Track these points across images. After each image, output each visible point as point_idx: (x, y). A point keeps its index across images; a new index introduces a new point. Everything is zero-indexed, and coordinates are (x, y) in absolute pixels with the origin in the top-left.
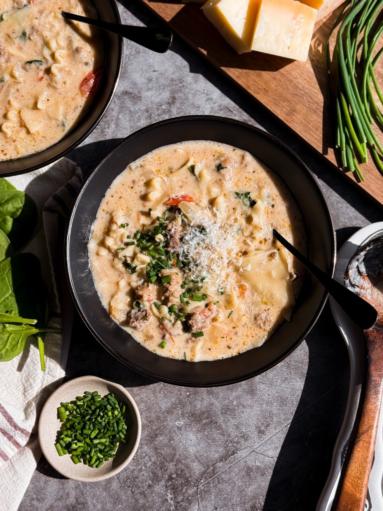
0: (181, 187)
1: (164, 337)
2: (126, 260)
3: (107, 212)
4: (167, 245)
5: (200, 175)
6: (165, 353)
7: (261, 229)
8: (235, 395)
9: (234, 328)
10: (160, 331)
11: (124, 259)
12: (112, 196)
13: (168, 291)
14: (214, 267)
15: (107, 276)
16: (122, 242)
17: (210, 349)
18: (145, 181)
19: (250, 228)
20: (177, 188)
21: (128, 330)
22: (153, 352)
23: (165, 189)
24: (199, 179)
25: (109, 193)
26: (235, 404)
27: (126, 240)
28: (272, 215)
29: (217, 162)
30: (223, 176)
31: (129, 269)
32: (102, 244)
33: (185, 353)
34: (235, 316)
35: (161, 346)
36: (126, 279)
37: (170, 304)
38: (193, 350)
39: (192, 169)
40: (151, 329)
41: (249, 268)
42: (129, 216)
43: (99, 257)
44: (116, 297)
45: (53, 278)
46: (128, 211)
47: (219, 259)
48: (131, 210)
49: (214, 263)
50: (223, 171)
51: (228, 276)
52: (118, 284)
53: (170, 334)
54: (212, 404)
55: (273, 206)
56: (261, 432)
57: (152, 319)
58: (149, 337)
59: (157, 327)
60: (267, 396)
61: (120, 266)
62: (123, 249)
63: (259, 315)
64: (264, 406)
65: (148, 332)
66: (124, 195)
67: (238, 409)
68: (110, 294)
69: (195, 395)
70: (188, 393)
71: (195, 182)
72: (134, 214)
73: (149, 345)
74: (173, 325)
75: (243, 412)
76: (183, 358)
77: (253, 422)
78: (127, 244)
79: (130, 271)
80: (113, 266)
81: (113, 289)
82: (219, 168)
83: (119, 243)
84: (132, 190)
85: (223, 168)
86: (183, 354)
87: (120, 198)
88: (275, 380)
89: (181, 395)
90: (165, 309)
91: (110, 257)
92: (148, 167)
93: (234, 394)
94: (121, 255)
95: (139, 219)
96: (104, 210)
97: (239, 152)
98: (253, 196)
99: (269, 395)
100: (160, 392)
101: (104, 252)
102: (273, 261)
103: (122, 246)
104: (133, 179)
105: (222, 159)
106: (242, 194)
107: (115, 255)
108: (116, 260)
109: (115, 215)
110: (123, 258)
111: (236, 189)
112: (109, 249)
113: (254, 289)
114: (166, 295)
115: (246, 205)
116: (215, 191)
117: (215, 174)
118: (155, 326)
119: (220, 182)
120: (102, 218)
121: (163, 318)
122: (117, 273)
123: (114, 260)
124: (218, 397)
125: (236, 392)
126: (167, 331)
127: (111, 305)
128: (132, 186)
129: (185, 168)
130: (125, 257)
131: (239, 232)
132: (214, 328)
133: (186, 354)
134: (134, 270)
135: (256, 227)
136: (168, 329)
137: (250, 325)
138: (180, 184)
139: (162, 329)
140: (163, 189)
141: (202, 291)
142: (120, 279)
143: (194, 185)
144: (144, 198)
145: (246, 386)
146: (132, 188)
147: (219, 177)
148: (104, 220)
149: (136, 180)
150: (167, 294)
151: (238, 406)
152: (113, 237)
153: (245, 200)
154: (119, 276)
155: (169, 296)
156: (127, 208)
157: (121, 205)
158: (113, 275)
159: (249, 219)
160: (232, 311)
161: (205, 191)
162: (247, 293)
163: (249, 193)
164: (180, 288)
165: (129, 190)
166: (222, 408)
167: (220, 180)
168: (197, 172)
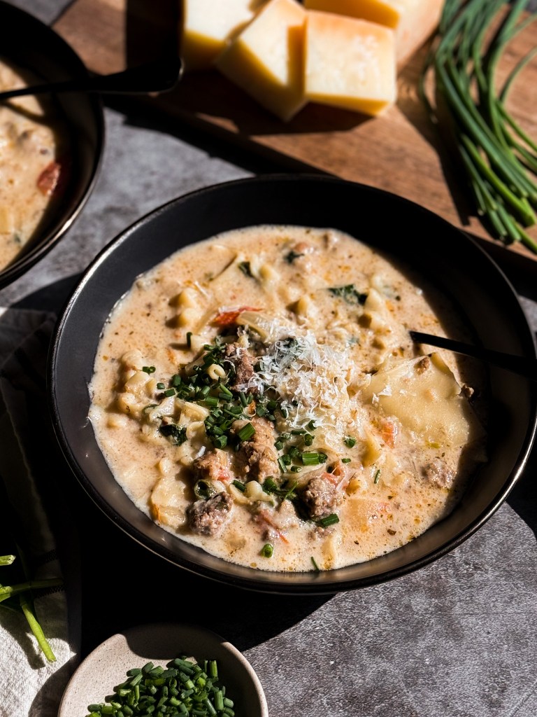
0: (234, 298)
1: (265, 536)
2: (164, 423)
3: (113, 359)
4: (233, 380)
5: (263, 274)
6: (276, 566)
7: (389, 331)
8: (423, 646)
9: (390, 498)
10: (257, 529)
11: (160, 422)
12: (117, 334)
13: (255, 453)
14: (326, 398)
15: (135, 460)
16: (150, 397)
17: (357, 543)
18: (168, 300)
19: (370, 334)
20: (228, 301)
21: (195, 540)
22: (251, 567)
23: (207, 306)
24: (261, 280)
25: (108, 330)
26: (428, 663)
27: (156, 391)
28: (401, 311)
29: (286, 252)
30: (302, 268)
31: (174, 435)
32: (115, 407)
33: (312, 559)
34: (386, 477)
35: (266, 553)
36: (171, 457)
37: (263, 477)
38: (325, 549)
39: (246, 268)
40: (238, 529)
41: (387, 391)
42: (154, 357)
43: (112, 431)
44: (160, 487)
45: (33, 488)
46: (150, 350)
47: (331, 383)
48: (155, 347)
49: (324, 392)
50: (299, 261)
51: (354, 413)
52: (157, 467)
53: (277, 528)
54: (385, 672)
55: (398, 298)
56: (494, 705)
57: (234, 513)
58: (237, 545)
59: (249, 523)
60: (485, 635)
61: (155, 436)
62: (154, 406)
63: (428, 467)
64: (486, 654)
65: (233, 536)
66: (137, 328)
67: (437, 670)
68: (146, 487)
69: (347, 663)
70: (332, 663)
71: (255, 287)
72: (161, 353)
73: (240, 558)
74: (278, 509)
75: (447, 674)
76: (312, 568)
77: (473, 689)
78: (160, 398)
79: (176, 438)
80: (142, 441)
81: (150, 478)
82: (291, 258)
83: (146, 399)
84: (149, 318)
85: (298, 256)
86: (309, 561)
87: (131, 333)
88: (492, 605)
89: (318, 667)
90: (256, 487)
91: (134, 427)
92: (169, 280)
93: (422, 644)
94: (153, 416)
95: (171, 358)
96: (105, 358)
97: (317, 233)
98: (361, 289)
99: (489, 633)
100: (277, 672)
101: (121, 421)
102: (426, 373)
103: (153, 402)
104: (148, 302)
105: (293, 245)
106: (341, 289)
107: (143, 419)
108: (146, 429)
109: (129, 358)
110: (157, 420)
111: (327, 285)
112: (129, 414)
113: (407, 424)
114: (252, 461)
115: (352, 303)
116: (294, 294)
117: (287, 268)
118: (245, 523)
119: (298, 279)
120: (105, 370)
121: (255, 503)
122: (152, 449)
123: (141, 430)
124: (393, 657)
125: (424, 640)
126: (269, 523)
127: (154, 501)
128: (147, 311)
129: (234, 266)
130: (161, 418)
131: (353, 344)
132: (354, 504)
133: (316, 560)
134: (182, 436)
135: (379, 332)
136: (270, 519)
137: (418, 487)
138: (231, 293)
139: (258, 523)
140: (203, 307)
141: (315, 445)
142: (159, 458)
143: (254, 291)
144: (174, 323)
145: (439, 627)
146: (148, 315)
147: (295, 271)
148: (109, 372)
149: (153, 302)
150: (254, 458)
151: (435, 665)
152: (132, 392)
153: (348, 296)
154: (157, 454)
155: (259, 459)
156: (147, 346)
157: (135, 344)
158: (145, 457)
159: (364, 322)
160: (379, 471)
161: (276, 297)
162: (397, 435)
163: (351, 286)
164: (274, 449)
165: (144, 320)
166: (405, 675)
167: (298, 275)
168: (254, 269)
